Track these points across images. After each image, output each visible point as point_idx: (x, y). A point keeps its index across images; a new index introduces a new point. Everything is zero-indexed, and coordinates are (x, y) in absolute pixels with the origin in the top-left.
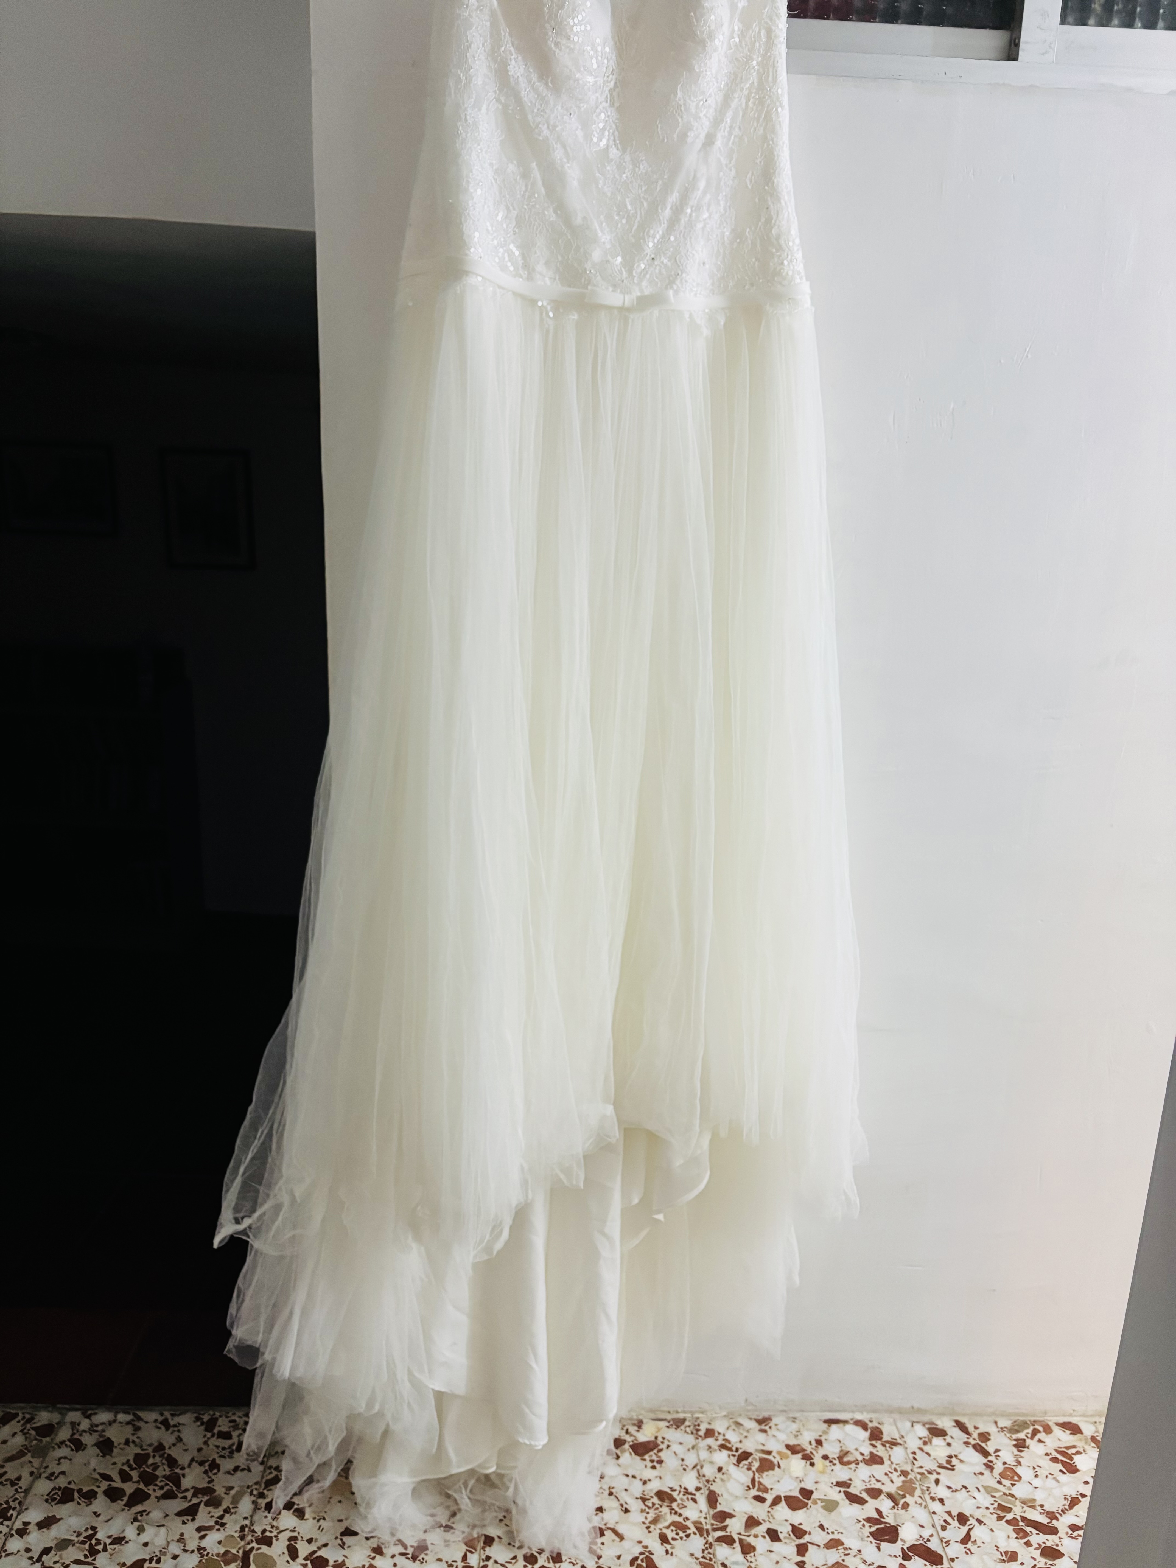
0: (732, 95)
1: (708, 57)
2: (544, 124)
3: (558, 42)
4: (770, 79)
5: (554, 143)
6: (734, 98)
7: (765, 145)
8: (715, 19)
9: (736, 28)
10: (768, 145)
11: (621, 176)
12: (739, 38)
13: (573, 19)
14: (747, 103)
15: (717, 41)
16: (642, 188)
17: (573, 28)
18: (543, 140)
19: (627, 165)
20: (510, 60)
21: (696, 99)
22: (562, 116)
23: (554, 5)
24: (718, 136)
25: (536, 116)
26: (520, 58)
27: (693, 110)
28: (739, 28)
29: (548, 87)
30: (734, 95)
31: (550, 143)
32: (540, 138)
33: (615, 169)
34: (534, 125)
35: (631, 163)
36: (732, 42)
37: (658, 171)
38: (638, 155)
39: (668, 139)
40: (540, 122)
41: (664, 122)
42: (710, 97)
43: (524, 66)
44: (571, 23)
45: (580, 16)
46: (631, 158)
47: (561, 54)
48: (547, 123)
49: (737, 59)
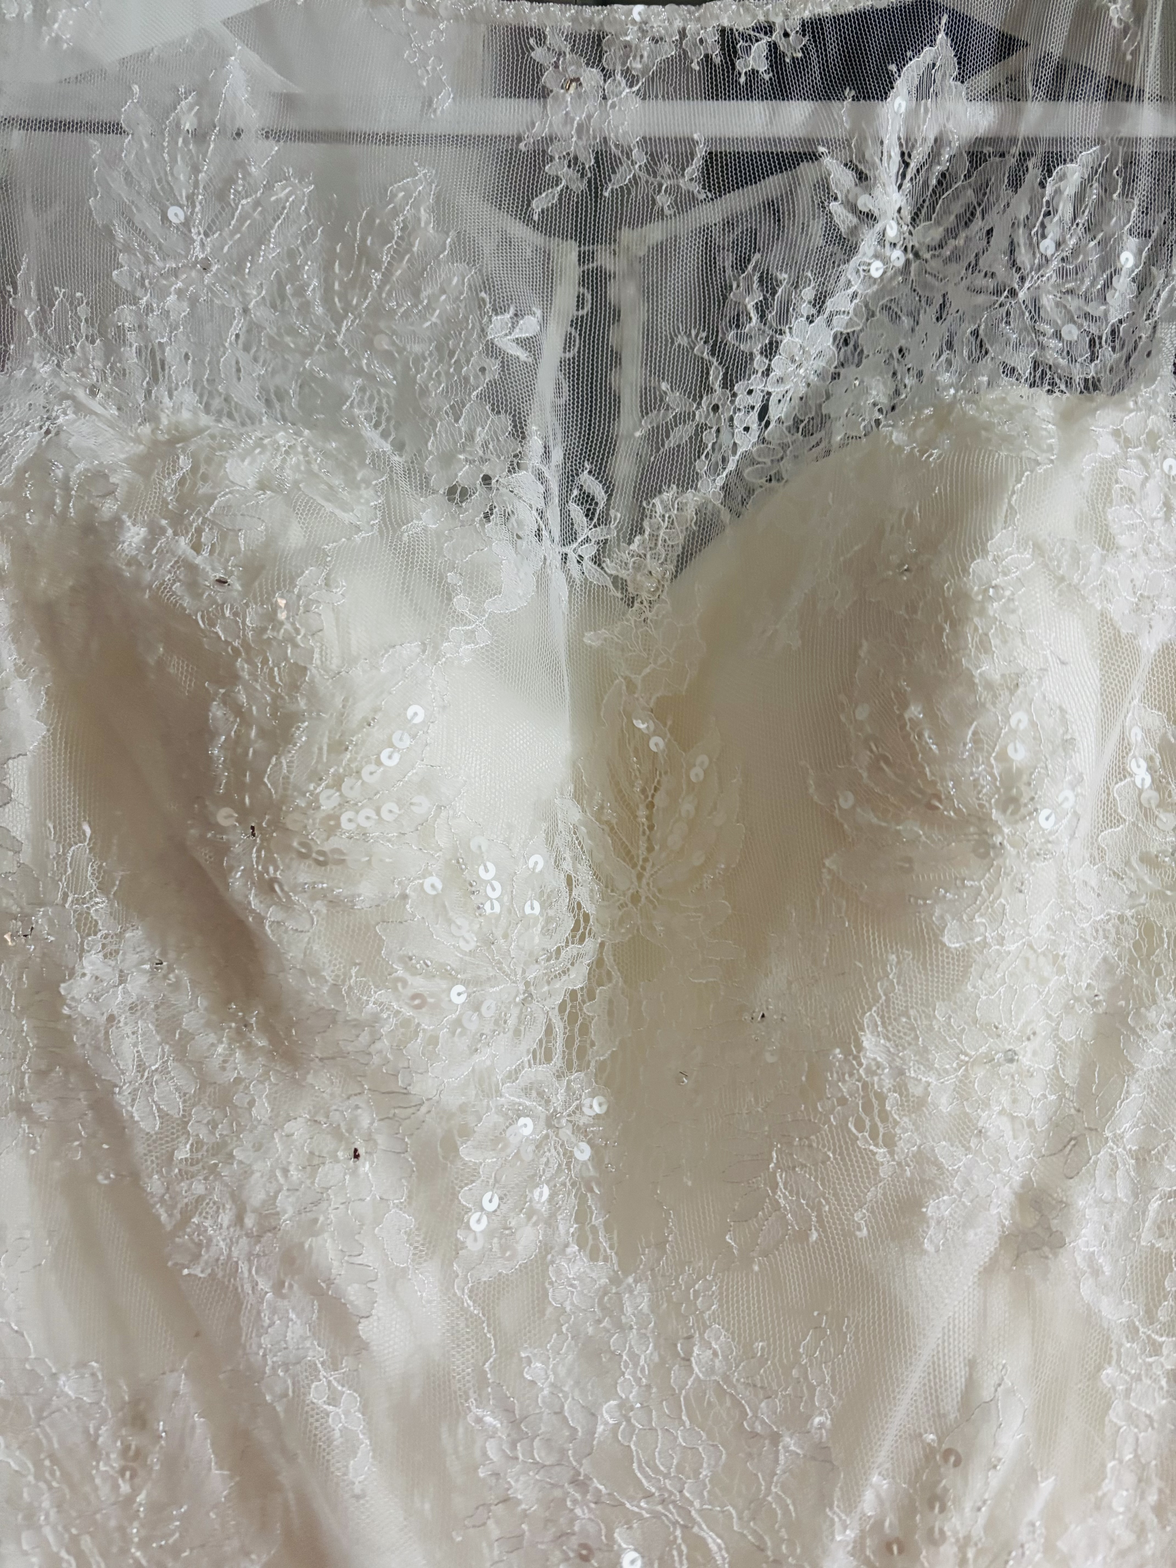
0: (1137, 1013)
1: (1005, 884)
2: (219, 1207)
3: (274, 880)
5: (263, 1285)
6: (1152, 1028)
8: (1033, 724)
9: (1136, 735)
11: (593, 1415)
12: (1151, 769)
13: (337, 783)
15: (1045, 820)
16: (701, 1466)
17: (337, 818)
18: (213, 1275)
19: (631, 1347)
20: (82, 950)
21: (958, 1058)
22: (312, 1163)
23: (253, 733)
24: (1081, 1203)
25: (185, 1175)
26: (135, 935)
27: (944, 1104)
28: (1147, 732)
29: (249, 1048)
30: (1152, 1015)
31: (248, 1288)
32: (197, 1271)
33: (570, 1372)
34: (170, 1216)
35: (653, 1332)
36: (1120, 795)
37: (779, 1385)
38: (688, 1289)
39: (825, 1231)
40: (200, 1199)
41: (803, 1166)
42: (1029, 1039)
43: (147, 967)
44: (328, 801)
45: (372, 767)
46: (654, 1306)
47: (290, 925)
48: (234, 1201)
49: (1150, 861)
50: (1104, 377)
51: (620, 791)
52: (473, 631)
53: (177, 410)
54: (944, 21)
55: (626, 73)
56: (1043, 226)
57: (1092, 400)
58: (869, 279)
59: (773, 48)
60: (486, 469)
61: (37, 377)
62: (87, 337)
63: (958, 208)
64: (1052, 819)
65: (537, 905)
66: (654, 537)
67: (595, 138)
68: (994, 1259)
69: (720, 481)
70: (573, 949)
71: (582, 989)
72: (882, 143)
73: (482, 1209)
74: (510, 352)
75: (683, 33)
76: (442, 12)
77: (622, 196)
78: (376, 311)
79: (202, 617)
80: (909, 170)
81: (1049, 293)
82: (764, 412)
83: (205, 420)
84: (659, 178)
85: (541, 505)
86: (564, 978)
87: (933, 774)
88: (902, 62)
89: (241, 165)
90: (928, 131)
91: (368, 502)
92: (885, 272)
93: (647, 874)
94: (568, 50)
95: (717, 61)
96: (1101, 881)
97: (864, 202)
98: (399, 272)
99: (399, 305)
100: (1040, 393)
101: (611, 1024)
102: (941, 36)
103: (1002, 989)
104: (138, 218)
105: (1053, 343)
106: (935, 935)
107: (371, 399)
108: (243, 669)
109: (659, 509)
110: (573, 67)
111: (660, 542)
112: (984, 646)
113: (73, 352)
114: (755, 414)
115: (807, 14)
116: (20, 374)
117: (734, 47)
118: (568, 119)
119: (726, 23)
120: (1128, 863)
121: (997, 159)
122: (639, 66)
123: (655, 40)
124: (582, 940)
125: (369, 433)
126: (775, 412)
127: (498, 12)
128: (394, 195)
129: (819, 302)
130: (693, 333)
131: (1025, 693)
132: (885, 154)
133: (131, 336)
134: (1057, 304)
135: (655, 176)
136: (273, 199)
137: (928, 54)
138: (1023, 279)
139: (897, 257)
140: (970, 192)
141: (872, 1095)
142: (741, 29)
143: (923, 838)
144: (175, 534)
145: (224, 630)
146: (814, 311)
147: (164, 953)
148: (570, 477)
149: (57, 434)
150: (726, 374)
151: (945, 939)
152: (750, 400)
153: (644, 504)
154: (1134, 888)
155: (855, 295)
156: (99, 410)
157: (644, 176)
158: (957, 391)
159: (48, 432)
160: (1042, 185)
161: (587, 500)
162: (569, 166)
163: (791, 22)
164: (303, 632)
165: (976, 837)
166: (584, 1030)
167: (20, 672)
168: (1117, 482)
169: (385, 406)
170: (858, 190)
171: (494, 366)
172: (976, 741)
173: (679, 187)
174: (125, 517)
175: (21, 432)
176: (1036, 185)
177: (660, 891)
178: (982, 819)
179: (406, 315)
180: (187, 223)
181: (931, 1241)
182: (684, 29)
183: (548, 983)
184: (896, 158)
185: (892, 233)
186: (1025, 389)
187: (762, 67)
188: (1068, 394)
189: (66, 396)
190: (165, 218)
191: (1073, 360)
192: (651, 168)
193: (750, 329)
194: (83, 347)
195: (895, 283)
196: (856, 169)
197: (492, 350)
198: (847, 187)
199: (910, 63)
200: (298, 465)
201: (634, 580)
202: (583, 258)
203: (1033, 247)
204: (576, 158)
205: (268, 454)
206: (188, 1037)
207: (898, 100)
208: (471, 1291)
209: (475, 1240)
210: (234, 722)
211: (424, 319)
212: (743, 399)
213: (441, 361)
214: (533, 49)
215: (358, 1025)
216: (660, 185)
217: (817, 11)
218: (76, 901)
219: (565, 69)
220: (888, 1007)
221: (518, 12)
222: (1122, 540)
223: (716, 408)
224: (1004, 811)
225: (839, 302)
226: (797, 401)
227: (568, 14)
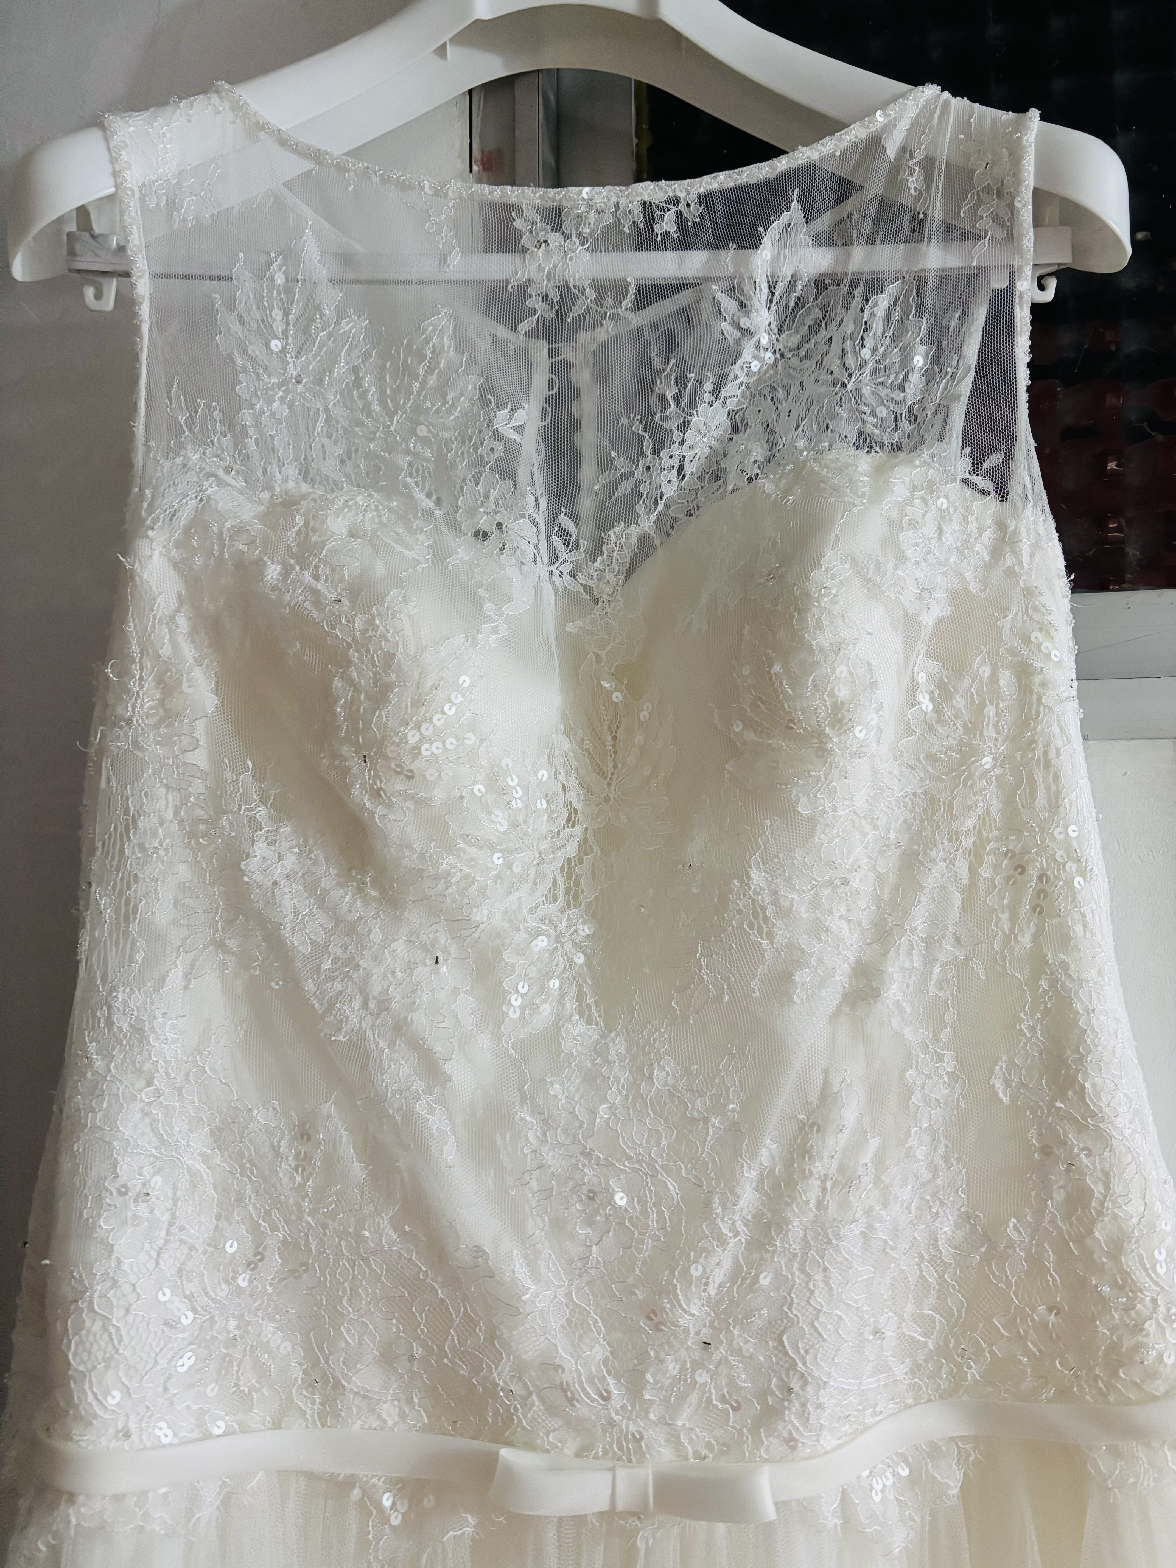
0: (925, 853)
1: (835, 773)
2: (352, 998)
3: (380, 789)
4: (1041, 801)
5: (382, 1044)
6: (933, 861)
7: (1044, 984)
8: (850, 673)
9: (922, 677)
10: (1053, 983)
11: (593, 1112)
12: (932, 700)
13: (418, 727)
14: (973, 871)
15: (859, 732)
16: (661, 1139)
17: (420, 749)
18: (350, 1040)
19: (615, 1073)
20: (253, 840)
21: (811, 883)
22: (410, 967)
23: (362, 697)
24: (890, 970)
25: (329, 979)
26: (286, 830)
27: (803, 911)
28: (930, 676)
29: (365, 898)
30: (934, 854)
31: (373, 1046)
32: (341, 1038)
33: (578, 1089)
34: (321, 1004)
35: (628, 1064)
36: (912, 716)
37: (708, 1089)
38: (649, 1037)
39: (733, 995)
40: (340, 993)
41: (717, 954)
42: (856, 871)
43: (296, 850)
44: (413, 738)
45: (439, 716)
46: (629, 1049)
47: (391, 817)
48: (361, 993)
49: (932, 758)
50: (905, 441)
51: (594, 729)
52: (496, 627)
53: (285, 480)
54: (796, 192)
55: (579, 235)
56: (862, 339)
57: (895, 457)
58: (749, 374)
59: (679, 214)
60: (498, 518)
61: (191, 462)
62: (221, 433)
63: (809, 321)
64: (864, 732)
65: (544, 802)
66: (610, 557)
67: (559, 281)
68: (839, 1008)
69: (653, 517)
70: (568, 831)
71: (574, 857)
72: (755, 282)
73: (518, 992)
74: (511, 437)
75: (617, 206)
76: (450, 194)
77: (580, 321)
78: (417, 409)
79: (327, 623)
80: (775, 297)
81: (867, 385)
82: (681, 468)
83: (305, 488)
84: (604, 308)
85: (535, 541)
86: (563, 850)
87: (789, 707)
88: (766, 227)
89: (318, 308)
90: (786, 271)
91: (422, 543)
92: (760, 368)
93: (614, 783)
94: (538, 220)
95: (641, 226)
96: (902, 771)
97: (744, 322)
98: (431, 382)
99: (433, 405)
100: (862, 453)
101: (594, 879)
102: (795, 203)
103: (837, 840)
104: (250, 349)
105: (870, 419)
106: (793, 807)
107: (417, 471)
108: (354, 656)
109: (613, 538)
110: (543, 233)
111: (614, 561)
112: (819, 626)
113: (213, 444)
114: (675, 471)
115: (702, 190)
116: (179, 460)
117: (653, 216)
118: (540, 268)
119: (646, 198)
120: (918, 760)
121: (835, 288)
122: (588, 231)
123: (599, 212)
124: (573, 825)
125: (418, 494)
126: (688, 469)
127: (489, 194)
128: (425, 330)
129: (716, 392)
130: (632, 416)
131: (845, 654)
132: (758, 289)
133: (251, 431)
134: (873, 393)
135: (602, 307)
136: (341, 331)
137: (785, 217)
138: (850, 375)
139: (769, 357)
140: (817, 310)
141: (758, 907)
142: (657, 202)
143: (785, 748)
144: (301, 569)
145: (341, 632)
146: (713, 398)
147: (306, 841)
148: (552, 518)
149: (208, 501)
150: (654, 445)
151: (800, 809)
152: (671, 462)
153: (603, 535)
154: (922, 775)
155: (741, 384)
156: (233, 483)
157: (594, 306)
158: (809, 452)
159: (201, 500)
160: (862, 311)
161: (563, 533)
162: (543, 301)
163: (691, 196)
164: (391, 631)
165: (817, 745)
166: (577, 883)
167: (198, 662)
168: (906, 515)
169: (427, 475)
170: (739, 313)
171: (499, 447)
172: (815, 685)
173: (618, 315)
174: (266, 559)
175: (184, 501)
176: (859, 310)
177: (623, 794)
178: (820, 734)
179: (438, 411)
180: (284, 350)
181: (798, 996)
182: (618, 203)
183: (553, 853)
184: (766, 290)
185: (765, 341)
186: (852, 451)
187: (672, 229)
188: (881, 454)
189: (210, 475)
190: (268, 346)
191: (884, 431)
192: (599, 301)
193: (670, 413)
194: (219, 439)
195: (768, 375)
196: (738, 299)
197: (497, 436)
198: (733, 312)
199: (773, 225)
200: (373, 518)
201: (598, 587)
202: (553, 353)
203: (856, 354)
204: (547, 296)
205: (353, 511)
206: (325, 892)
207: (765, 252)
208: (513, 1044)
209: (515, 1012)
210: (349, 690)
211: (449, 412)
212: (666, 462)
213: (463, 443)
214: (514, 220)
215: (437, 878)
216: (606, 314)
217: (709, 187)
218: (247, 809)
219: (537, 234)
220: (766, 852)
221: (504, 194)
222: (909, 553)
223: (648, 468)
224: (833, 728)
225: (731, 389)
226: (704, 459)
227: (538, 195)
